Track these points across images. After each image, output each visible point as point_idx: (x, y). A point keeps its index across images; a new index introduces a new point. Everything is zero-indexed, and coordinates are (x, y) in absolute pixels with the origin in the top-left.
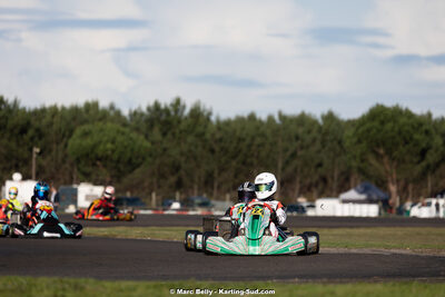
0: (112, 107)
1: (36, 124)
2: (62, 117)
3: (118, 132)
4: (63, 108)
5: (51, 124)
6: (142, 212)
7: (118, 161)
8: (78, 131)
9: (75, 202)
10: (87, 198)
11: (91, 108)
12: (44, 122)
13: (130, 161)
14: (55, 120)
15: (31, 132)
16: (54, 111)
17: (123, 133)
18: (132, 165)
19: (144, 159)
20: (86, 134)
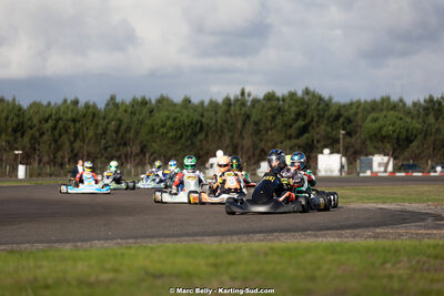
0: (401, 100)
1: (345, 114)
2: (365, 109)
3: (397, 117)
4: (366, 102)
5: (356, 114)
6: (415, 174)
7: (398, 139)
8: (369, 118)
9: (371, 167)
10: (380, 165)
11: (385, 100)
12: (351, 112)
13: (407, 138)
14: (360, 110)
15: (341, 120)
16: (359, 104)
17: (401, 119)
18: (409, 141)
19: (416, 137)
20: (375, 120)
